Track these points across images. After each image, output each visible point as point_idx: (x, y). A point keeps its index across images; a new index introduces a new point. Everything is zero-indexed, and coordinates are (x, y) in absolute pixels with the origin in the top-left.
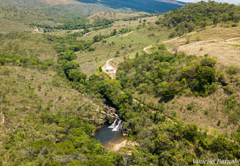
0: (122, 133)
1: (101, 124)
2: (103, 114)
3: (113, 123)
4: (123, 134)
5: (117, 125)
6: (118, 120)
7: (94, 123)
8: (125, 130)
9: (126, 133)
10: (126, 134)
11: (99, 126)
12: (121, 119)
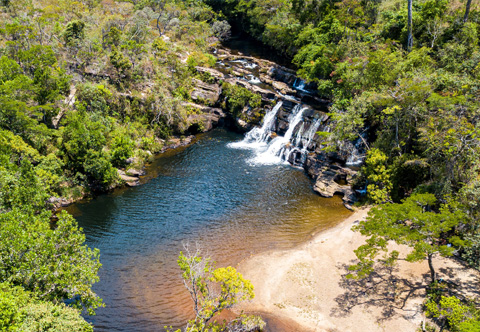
0: (313, 180)
1: (194, 130)
2: (205, 77)
3: (257, 122)
4: (320, 186)
5: (282, 133)
6: (288, 107)
7: (150, 116)
8: (336, 159)
9: (341, 180)
10: (334, 187)
11: (177, 134)
12: (306, 100)
